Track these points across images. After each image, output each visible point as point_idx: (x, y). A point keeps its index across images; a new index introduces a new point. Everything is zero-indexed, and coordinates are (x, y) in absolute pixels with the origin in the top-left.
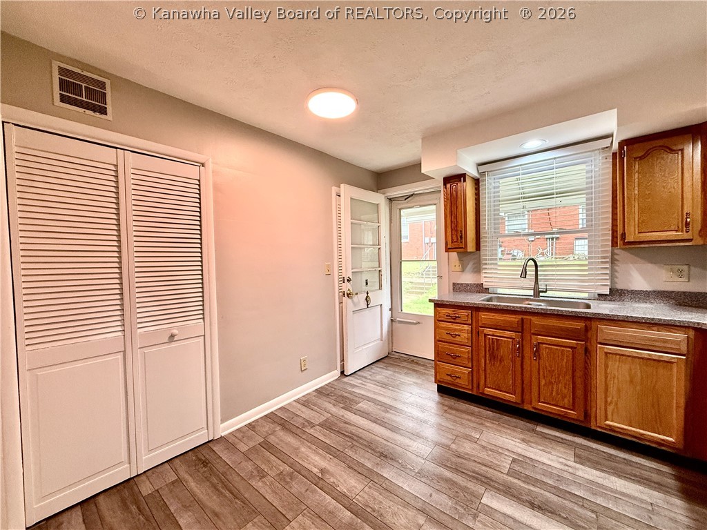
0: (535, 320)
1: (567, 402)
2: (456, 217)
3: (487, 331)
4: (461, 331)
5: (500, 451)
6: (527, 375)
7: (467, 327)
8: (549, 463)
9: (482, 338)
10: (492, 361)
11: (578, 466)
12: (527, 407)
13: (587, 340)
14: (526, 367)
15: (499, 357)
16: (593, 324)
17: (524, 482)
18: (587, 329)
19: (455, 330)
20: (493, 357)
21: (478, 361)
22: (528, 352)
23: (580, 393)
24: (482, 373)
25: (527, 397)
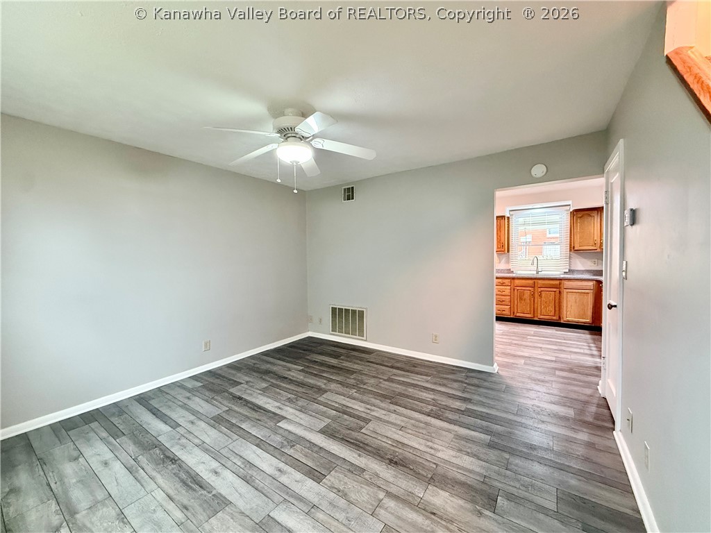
0: (540, 281)
1: (552, 313)
2: (500, 236)
3: (518, 288)
4: (506, 289)
6: (536, 305)
7: (509, 287)
9: (516, 290)
10: (520, 301)
12: (536, 319)
13: (560, 288)
14: (536, 302)
15: (524, 300)
18: (560, 284)
19: (503, 289)
21: (514, 301)
22: (536, 295)
23: (557, 309)
24: (516, 307)
25: (536, 315)
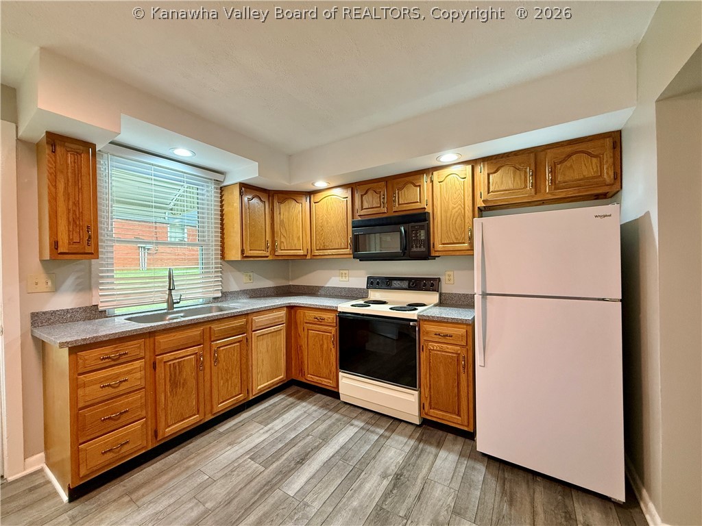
1: (237, 391)
2: (79, 204)
4: (129, 372)
5: (236, 465)
6: (208, 386)
7: (137, 364)
8: (261, 439)
9: (160, 369)
10: (174, 390)
11: (269, 426)
12: (209, 417)
13: (247, 332)
14: (206, 377)
15: (182, 381)
16: (250, 317)
17: (277, 460)
19: (118, 375)
20: (175, 385)
21: (156, 399)
22: (208, 362)
23: (244, 377)
25: (207, 410)
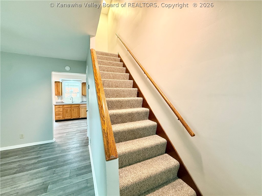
0: (73, 105)
1: (77, 116)
2: (58, 89)
3: (65, 108)
4: (60, 109)
16: (80, 105)
18: (79, 106)
20: (67, 112)
22: (72, 110)
23: (79, 114)
24: (65, 115)
25: (72, 117)
